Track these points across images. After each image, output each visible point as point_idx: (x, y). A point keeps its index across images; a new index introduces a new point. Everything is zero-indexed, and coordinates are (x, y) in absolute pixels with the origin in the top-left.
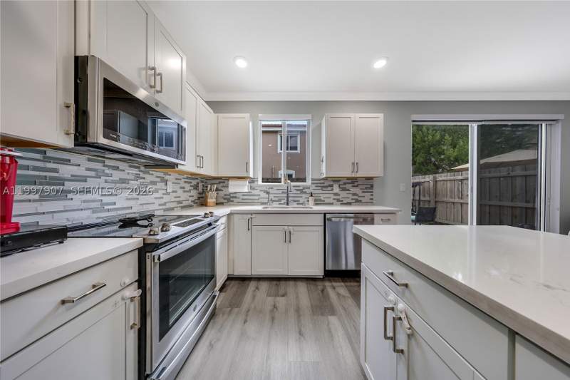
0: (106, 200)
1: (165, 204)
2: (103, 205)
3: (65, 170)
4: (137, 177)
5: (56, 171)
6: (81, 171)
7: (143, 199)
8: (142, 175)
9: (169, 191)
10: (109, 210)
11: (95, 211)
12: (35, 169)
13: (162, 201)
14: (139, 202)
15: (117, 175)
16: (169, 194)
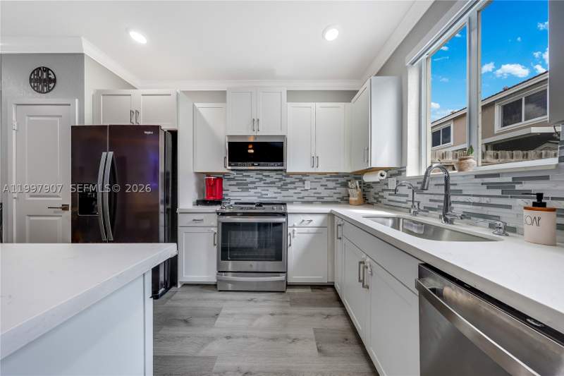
0: (263, 192)
1: (303, 198)
2: (262, 195)
3: (249, 180)
4: (281, 180)
5: (245, 180)
6: (253, 180)
7: (285, 193)
8: (284, 178)
9: (306, 188)
10: (264, 198)
11: (259, 197)
12: (241, 180)
13: (301, 196)
14: (282, 195)
15: (268, 180)
16: (307, 190)
